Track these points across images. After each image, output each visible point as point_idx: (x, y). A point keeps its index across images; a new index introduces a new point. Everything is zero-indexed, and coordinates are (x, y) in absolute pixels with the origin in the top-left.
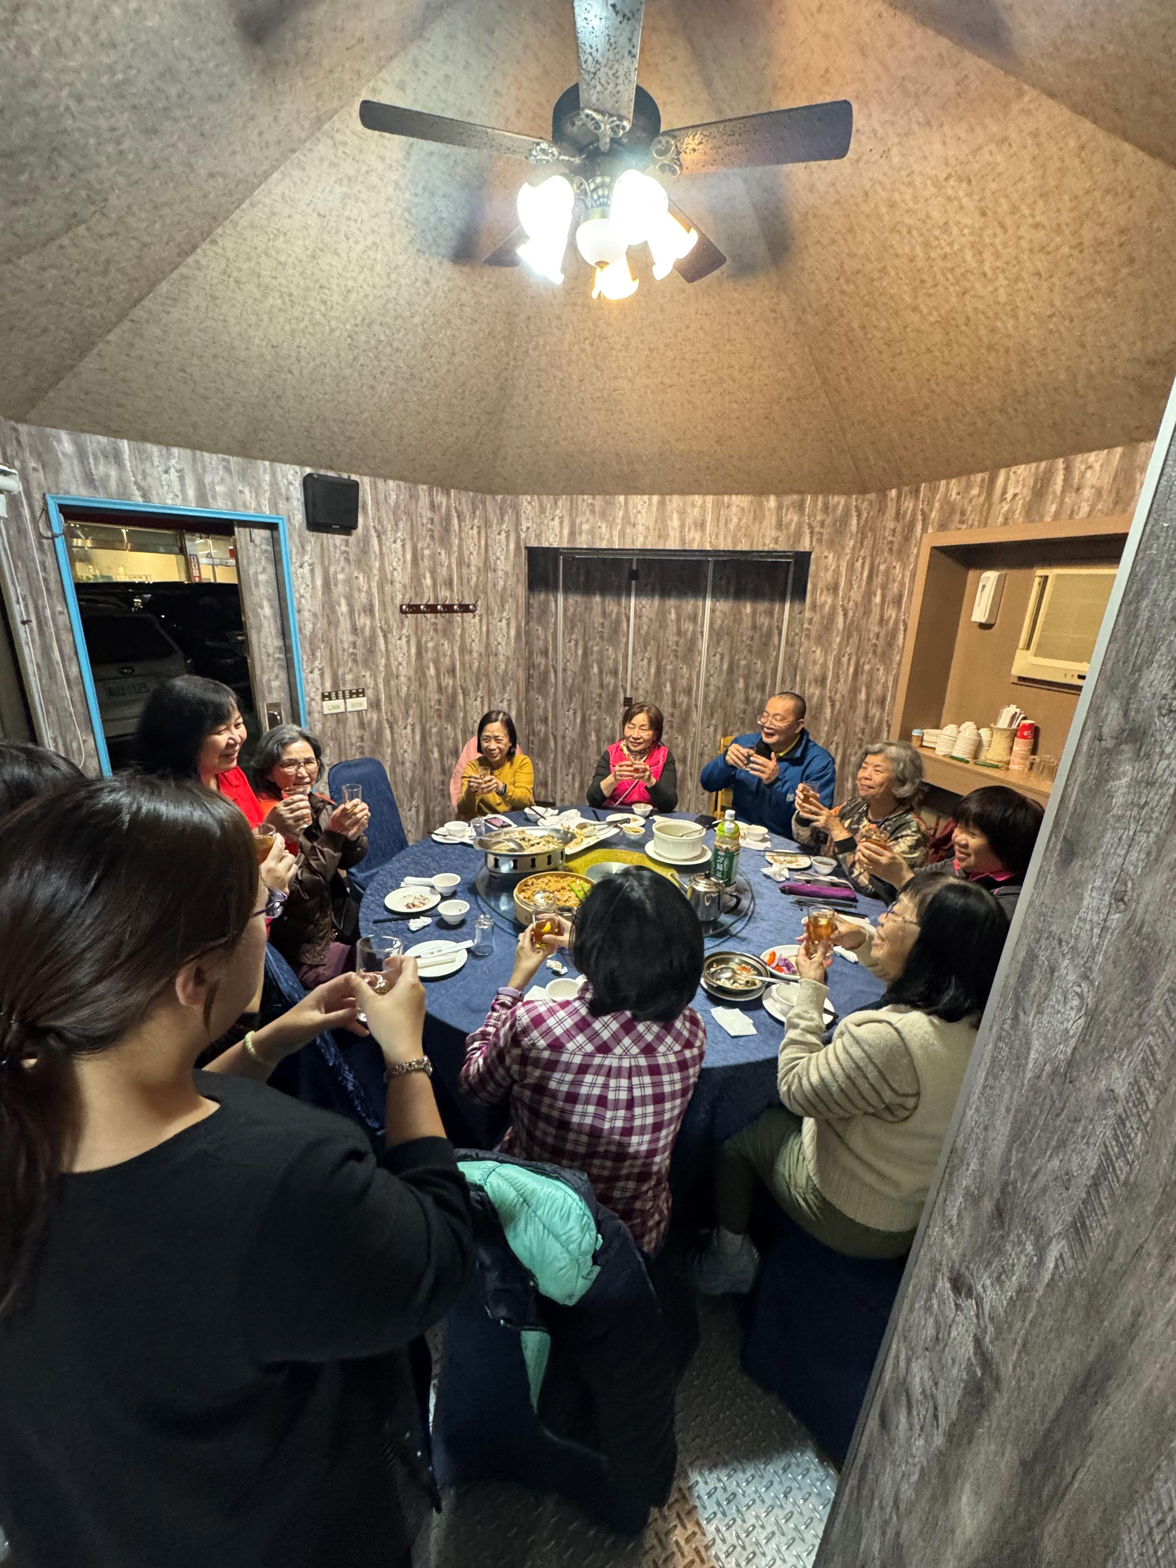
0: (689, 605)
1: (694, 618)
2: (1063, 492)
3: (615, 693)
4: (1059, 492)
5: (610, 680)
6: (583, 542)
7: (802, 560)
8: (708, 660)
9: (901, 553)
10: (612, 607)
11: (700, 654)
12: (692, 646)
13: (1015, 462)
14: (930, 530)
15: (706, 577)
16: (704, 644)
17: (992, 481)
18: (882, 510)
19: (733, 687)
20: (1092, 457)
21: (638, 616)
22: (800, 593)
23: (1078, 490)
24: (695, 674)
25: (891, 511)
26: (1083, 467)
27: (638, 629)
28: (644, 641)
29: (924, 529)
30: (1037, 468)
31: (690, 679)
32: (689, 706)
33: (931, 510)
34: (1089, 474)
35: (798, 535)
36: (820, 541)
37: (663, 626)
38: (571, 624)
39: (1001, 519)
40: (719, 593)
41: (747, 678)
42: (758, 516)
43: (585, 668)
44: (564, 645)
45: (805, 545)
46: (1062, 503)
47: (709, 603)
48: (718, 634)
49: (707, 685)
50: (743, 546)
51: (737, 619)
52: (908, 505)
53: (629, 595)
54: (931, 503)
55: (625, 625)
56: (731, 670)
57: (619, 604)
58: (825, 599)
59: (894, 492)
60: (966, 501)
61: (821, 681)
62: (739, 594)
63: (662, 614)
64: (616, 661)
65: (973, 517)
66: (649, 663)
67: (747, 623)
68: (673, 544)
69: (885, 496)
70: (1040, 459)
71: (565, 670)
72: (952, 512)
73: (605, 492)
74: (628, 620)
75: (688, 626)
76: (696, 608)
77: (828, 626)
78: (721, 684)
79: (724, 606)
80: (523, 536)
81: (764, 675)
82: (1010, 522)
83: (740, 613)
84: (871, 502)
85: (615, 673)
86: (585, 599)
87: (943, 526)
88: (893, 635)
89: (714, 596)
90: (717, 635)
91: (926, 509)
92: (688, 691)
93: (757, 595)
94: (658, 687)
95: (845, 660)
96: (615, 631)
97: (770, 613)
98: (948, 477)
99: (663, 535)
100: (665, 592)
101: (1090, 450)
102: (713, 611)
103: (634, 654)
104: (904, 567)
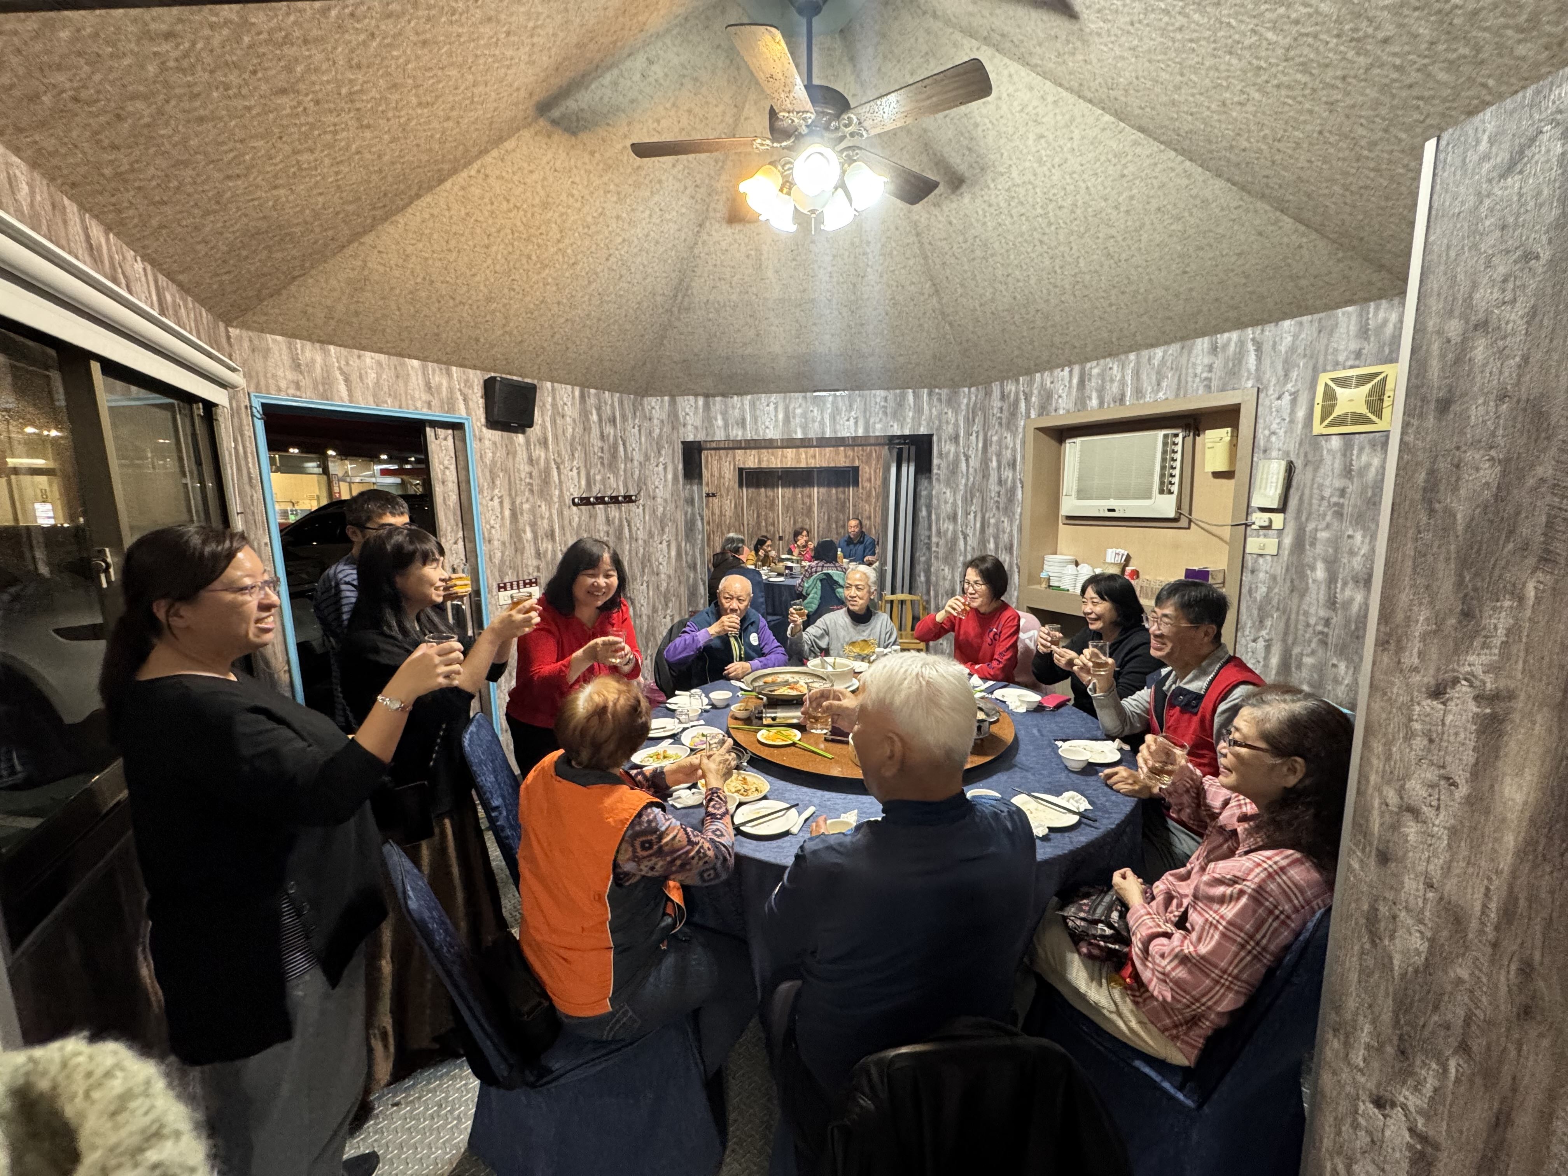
0: (807, 490)
1: (810, 496)
6: (764, 465)
7: (856, 470)
10: (770, 493)
12: (810, 509)
22: (856, 483)
28: (787, 508)
35: (853, 460)
37: (795, 500)
38: (750, 502)
42: (837, 454)
43: (758, 523)
45: (857, 464)
50: (832, 465)
51: (830, 496)
58: (867, 485)
61: (869, 518)
62: (829, 485)
68: (803, 465)
75: (807, 500)
77: (869, 495)
79: (823, 490)
90: (821, 503)
93: (837, 485)
96: (772, 505)
99: (799, 461)
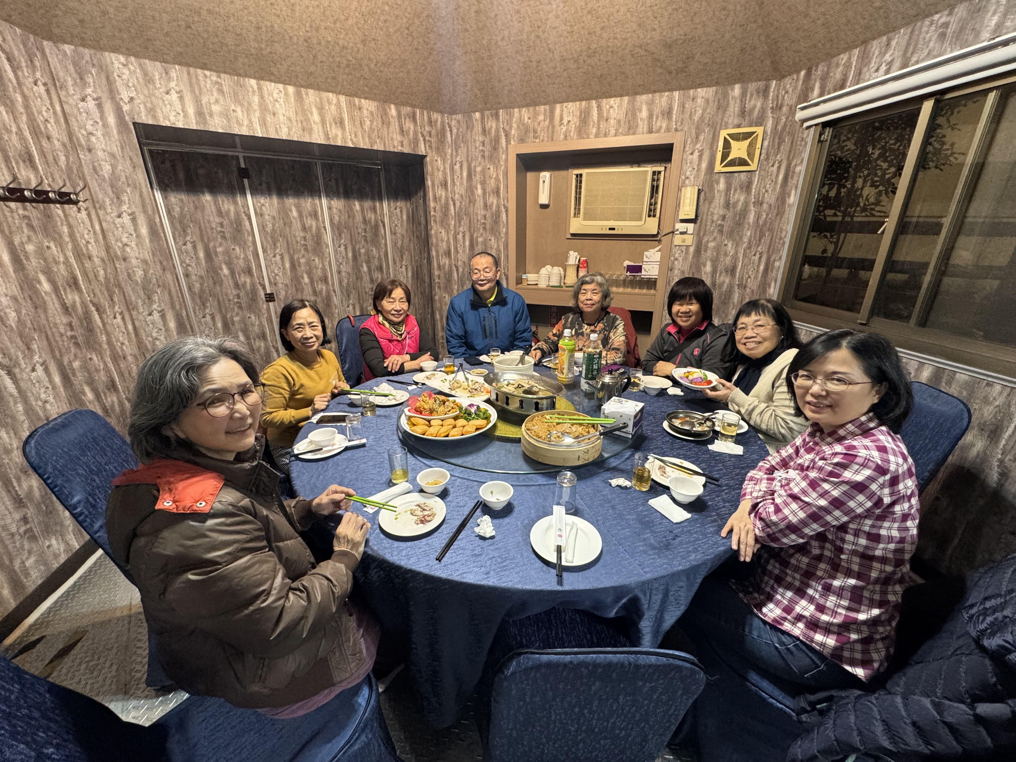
2: (599, 121)
3: (254, 291)
4: (596, 121)
5: (245, 279)
8: (336, 251)
9: (493, 157)
11: (327, 246)
13: (568, 100)
14: (512, 143)
15: (317, 179)
16: (328, 237)
17: (552, 112)
18: (470, 127)
19: (360, 271)
20: (612, 101)
21: (259, 215)
23: (607, 120)
24: (327, 264)
25: (478, 128)
26: (608, 107)
27: (262, 228)
29: (508, 142)
30: (580, 105)
31: (324, 269)
32: (328, 292)
33: (511, 128)
34: (611, 111)
36: (430, 147)
39: (562, 137)
40: (331, 193)
41: (368, 262)
44: (179, 250)
46: (599, 128)
47: (324, 201)
48: (338, 229)
49: (339, 272)
52: (491, 124)
53: (244, 193)
54: (509, 123)
55: (247, 224)
56: (355, 258)
57: (236, 203)
59: (478, 115)
60: (536, 124)
63: (284, 213)
64: (246, 259)
65: (543, 135)
66: (282, 259)
67: (359, 218)
69: (470, 118)
70: (581, 100)
71: (187, 275)
72: (527, 131)
73: (234, 72)
74: (249, 219)
76: (314, 205)
78: (350, 270)
80: (126, 108)
81: (380, 259)
82: (569, 138)
83: (352, 210)
84: (459, 122)
85: (249, 272)
86: (192, 198)
87: (522, 140)
88: (497, 215)
89: (327, 196)
91: (507, 128)
92: (325, 280)
94: (296, 280)
95: (460, 237)
97: (374, 210)
98: (520, 107)
100: (281, 192)
101: (611, 97)
102: (330, 208)
103: (264, 251)
104: (497, 167)
